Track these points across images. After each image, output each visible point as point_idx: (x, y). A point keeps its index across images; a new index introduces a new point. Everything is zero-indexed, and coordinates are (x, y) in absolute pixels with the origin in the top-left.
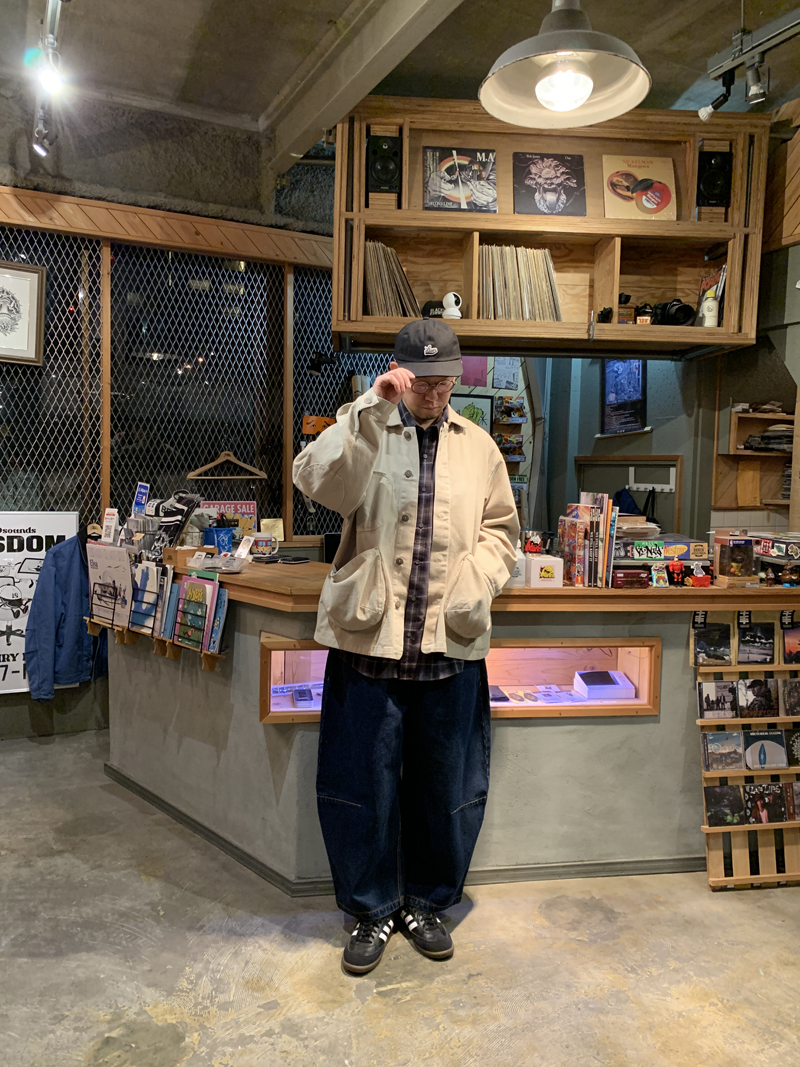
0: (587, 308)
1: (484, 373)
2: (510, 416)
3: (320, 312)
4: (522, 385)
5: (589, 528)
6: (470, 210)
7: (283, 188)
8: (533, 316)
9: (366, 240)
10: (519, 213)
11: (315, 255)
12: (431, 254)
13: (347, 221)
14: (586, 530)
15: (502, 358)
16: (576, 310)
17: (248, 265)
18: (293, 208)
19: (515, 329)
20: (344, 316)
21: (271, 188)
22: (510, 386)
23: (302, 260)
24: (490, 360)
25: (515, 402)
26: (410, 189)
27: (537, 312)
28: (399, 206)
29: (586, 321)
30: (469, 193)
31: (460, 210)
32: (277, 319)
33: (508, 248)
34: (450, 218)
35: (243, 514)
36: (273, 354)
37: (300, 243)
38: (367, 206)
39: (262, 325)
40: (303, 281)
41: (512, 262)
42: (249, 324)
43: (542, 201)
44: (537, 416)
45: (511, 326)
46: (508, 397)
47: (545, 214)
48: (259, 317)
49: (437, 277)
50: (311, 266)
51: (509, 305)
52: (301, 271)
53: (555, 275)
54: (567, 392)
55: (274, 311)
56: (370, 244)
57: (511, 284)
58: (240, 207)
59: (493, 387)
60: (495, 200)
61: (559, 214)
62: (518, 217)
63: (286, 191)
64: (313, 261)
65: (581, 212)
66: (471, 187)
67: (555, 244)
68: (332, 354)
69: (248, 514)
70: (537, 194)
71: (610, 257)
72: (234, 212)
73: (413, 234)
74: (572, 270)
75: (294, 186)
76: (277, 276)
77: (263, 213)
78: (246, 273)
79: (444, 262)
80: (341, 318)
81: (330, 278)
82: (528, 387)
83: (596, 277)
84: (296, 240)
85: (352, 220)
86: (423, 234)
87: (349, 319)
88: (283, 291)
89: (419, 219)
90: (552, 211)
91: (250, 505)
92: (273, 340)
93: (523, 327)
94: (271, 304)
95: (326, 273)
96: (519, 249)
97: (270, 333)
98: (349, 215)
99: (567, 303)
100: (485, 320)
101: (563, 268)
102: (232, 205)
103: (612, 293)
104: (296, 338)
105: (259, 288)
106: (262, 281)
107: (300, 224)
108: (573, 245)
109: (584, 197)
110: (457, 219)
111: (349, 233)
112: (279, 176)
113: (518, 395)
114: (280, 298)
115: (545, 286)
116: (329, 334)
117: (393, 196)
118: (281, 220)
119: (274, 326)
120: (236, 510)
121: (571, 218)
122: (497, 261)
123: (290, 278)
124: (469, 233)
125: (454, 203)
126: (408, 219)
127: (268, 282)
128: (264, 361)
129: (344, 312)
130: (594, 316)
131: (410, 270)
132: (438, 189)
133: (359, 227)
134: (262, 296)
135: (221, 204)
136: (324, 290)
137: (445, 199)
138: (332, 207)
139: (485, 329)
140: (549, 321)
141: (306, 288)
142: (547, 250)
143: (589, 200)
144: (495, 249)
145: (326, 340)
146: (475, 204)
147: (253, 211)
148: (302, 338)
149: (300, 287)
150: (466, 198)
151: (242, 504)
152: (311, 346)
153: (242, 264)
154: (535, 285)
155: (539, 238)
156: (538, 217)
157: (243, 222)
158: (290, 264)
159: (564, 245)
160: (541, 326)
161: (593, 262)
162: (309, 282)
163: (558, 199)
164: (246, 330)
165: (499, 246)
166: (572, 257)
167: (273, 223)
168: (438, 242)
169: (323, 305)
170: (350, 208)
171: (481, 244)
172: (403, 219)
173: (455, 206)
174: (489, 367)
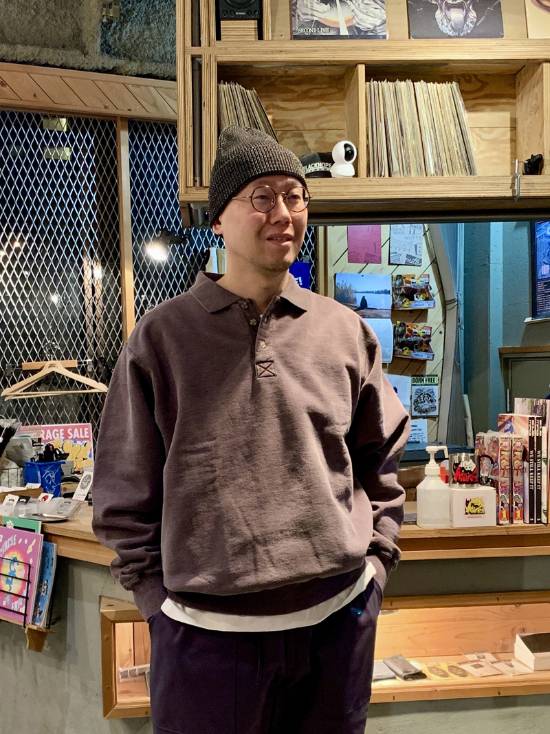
0: (509, 157)
1: (377, 246)
2: (412, 299)
3: (164, 177)
4: (426, 260)
5: (527, 446)
6: (351, 37)
7: (110, 22)
8: (439, 170)
9: (219, 82)
10: (415, 37)
11: (155, 105)
12: (304, 96)
13: (193, 58)
14: (525, 448)
15: (400, 226)
16: (495, 160)
17: (70, 121)
18: (124, 46)
19: (416, 188)
20: (195, 181)
21: (95, 22)
22: (411, 261)
23: (138, 112)
24: (385, 229)
25: (418, 282)
26: (274, 13)
27: (445, 164)
28: (260, 36)
29: (508, 173)
30: (350, 15)
31: (338, 37)
32: (109, 190)
33: (403, 84)
34: (327, 48)
35: (75, 440)
36: (106, 235)
37: (136, 90)
38: (219, 37)
39: (90, 197)
40: (140, 139)
41: (410, 101)
42: (74, 196)
43: (445, 21)
44: (448, 298)
45: (412, 184)
46: (408, 276)
47: (450, 37)
48: (86, 188)
49: (313, 126)
50: (151, 119)
51: (407, 158)
52: (138, 126)
53: (466, 116)
54: (486, 266)
55: (105, 180)
56: (225, 87)
57: (408, 130)
58: (56, 47)
59: (390, 264)
60: (384, 23)
61: (468, 36)
62: (414, 42)
63: (114, 25)
64: (153, 113)
65: (498, 33)
66: (352, 7)
67: (463, 76)
68: (181, 231)
69: (81, 440)
70: (438, 12)
71: (536, 90)
72: (48, 55)
73: (281, 72)
74: (488, 108)
75: (125, 17)
76: (107, 134)
77: (85, 54)
78: (68, 132)
79: (321, 105)
80: (191, 183)
81: (175, 133)
82: (434, 262)
83: (519, 116)
84: (130, 86)
85: (200, 56)
86: (291, 72)
87: (201, 184)
88: (116, 153)
89: (286, 52)
90: (459, 33)
91: (83, 428)
92: (106, 216)
93: (428, 185)
94: (101, 170)
95: (170, 128)
96: (417, 84)
97: (102, 207)
98: (196, 51)
99: (482, 152)
100: (377, 178)
101: (474, 106)
102: (45, 45)
103: (541, 136)
104: (135, 212)
105: (84, 150)
106: (88, 141)
107: (134, 67)
108: (488, 75)
109: (500, 12)
110: (335, 49)
111: (197, 73)
112: (104, 6)
113: (422, 273)
114: (112, 162)
115: (453, 131)
116: (176, 205)
117: (253, 24)
118: (110, 63)
119: (105, 198)
120: (66, 436)
121: (483, 40)
122: (390, 101)
123: (124, 136)
124: (351, 67)
125: (330, 28)
126: (272, 52)
127: (96, 142)
128: (95, 243)
129: (194, 175)
130: (519, 168)
131: (277, 119)
132: (310, 12)
133: (209, 65)
134: (89, 160)
135: (32, 45)
136: (167, 150)
137: (319, 24)
138: (173, 43)
139: (377, 189)
140: (460, 175)
141: (145, 148)
142: (454, 84)
143: (506, 17)
144: (386, 86)
145: (173, 214)
146: (357, 28)
147: (73, 52)
148: (143, 212)
149: (137, 147)
150: (347, 22)
151: (73, 428)
152: (154, 222)
153: (64, 121)
154: (440, 130)
155: (442, 69)
156: (441, 42)
157: (61, 67)
158: (123, 118)
159: (475, 76)
160: (451, 183)
161: (514, 97)
162: (148, 139)
163: (466, 17)
164: (70, 205)
165: (391, 81)
166: (486, 91)
167: (100, 67)
168: (311, 80)
169: (168, 168)
170: (196, 41)
171: (367, 80)
172: (266, 52)
173: (332, 33)
174: (384, 238)
